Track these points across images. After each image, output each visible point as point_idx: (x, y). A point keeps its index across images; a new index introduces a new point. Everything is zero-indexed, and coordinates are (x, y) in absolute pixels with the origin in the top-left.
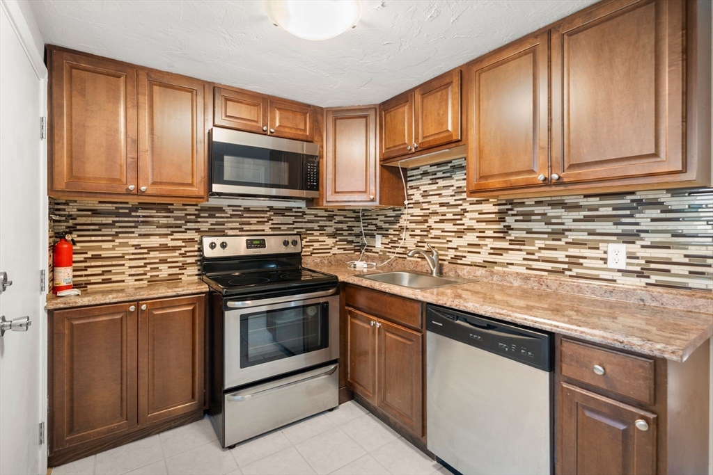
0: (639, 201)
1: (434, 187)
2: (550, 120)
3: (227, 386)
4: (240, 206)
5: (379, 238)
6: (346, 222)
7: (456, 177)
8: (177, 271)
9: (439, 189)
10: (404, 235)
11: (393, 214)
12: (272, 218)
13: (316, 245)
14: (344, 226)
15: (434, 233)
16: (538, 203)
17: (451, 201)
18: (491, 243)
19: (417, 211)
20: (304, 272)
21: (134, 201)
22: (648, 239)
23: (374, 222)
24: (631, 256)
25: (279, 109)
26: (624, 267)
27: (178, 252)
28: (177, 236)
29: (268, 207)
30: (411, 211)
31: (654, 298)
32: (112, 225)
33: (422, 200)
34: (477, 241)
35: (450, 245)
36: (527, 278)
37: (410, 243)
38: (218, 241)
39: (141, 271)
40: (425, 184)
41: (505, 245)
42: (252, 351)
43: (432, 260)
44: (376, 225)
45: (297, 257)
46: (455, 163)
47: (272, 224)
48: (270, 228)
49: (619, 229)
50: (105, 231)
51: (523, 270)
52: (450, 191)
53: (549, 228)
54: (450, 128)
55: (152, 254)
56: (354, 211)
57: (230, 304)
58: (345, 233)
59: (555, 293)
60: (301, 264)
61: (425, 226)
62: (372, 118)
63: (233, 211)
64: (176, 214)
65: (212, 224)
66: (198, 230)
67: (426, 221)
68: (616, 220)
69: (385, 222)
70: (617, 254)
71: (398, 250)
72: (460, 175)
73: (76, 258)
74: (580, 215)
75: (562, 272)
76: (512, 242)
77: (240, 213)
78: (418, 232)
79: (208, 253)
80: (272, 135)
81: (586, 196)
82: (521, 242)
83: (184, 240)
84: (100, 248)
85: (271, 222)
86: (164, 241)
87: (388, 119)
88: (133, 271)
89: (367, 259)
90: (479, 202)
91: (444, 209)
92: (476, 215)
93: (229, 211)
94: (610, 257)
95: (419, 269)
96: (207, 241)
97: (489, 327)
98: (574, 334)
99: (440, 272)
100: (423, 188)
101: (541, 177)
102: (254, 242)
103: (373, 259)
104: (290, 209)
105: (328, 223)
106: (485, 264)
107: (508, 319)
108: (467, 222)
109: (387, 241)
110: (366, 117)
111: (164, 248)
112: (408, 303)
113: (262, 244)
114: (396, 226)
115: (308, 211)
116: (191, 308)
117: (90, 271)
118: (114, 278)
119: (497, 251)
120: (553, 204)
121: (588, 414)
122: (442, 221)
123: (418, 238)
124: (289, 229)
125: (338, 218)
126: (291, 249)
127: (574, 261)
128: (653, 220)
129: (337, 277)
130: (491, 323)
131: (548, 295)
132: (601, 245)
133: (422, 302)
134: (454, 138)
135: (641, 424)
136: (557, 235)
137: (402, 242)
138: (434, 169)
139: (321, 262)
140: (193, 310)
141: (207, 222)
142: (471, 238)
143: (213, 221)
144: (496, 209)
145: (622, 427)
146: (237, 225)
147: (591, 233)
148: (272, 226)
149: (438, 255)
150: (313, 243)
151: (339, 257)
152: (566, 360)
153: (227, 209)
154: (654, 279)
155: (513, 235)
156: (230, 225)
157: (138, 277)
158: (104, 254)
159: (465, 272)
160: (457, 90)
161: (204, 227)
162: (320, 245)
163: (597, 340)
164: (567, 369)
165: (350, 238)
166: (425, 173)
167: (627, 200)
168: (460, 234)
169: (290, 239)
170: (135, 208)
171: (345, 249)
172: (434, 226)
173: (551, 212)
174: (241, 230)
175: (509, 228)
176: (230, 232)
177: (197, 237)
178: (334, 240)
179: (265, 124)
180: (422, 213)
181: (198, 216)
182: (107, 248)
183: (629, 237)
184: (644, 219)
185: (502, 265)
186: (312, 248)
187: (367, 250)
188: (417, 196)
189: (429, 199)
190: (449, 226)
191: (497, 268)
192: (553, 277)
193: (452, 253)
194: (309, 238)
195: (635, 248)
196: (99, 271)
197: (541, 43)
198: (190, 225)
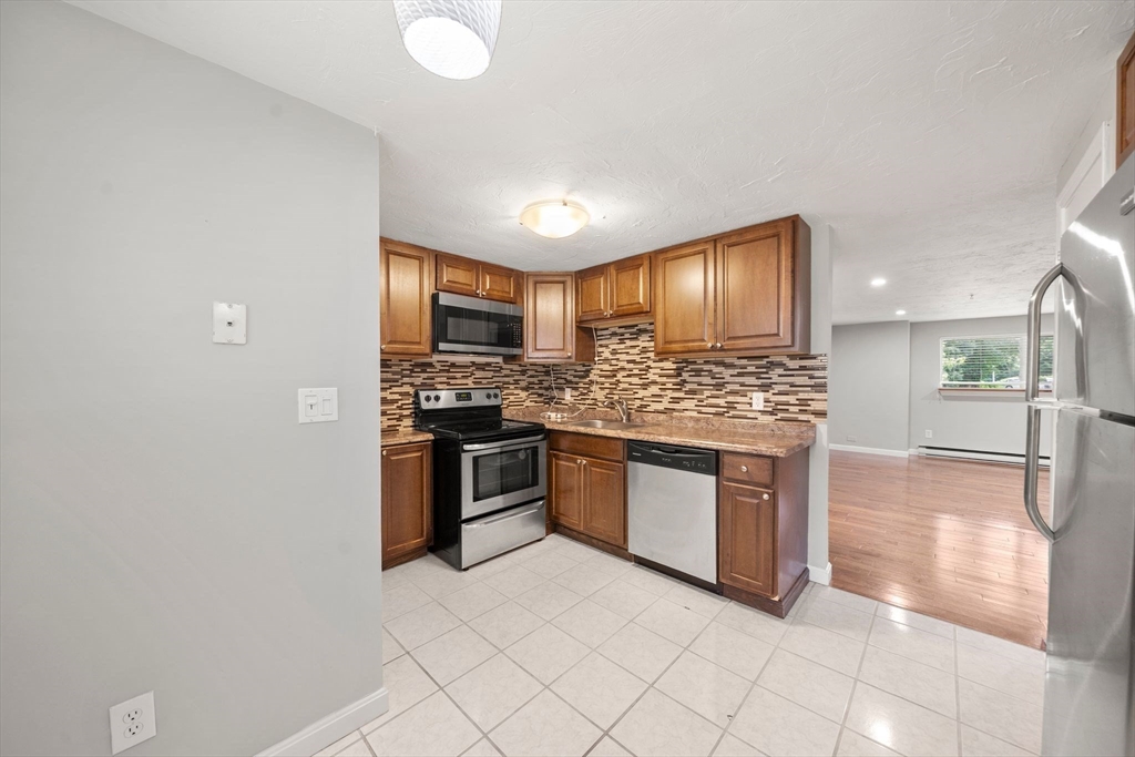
0: (771, 363)
1: (622, 346)
2: (716, 304)
3: (463, 517)
4: (447, 362)
5: (568, 391)
6: (537, 376)
7: (641, 339)
8: (394, 422)
9: (627, 347)
10: (594, 388)
11: (584, 369)
12: (474, 372)
13: (512, 398)
14: (535, 380)
15: (622, 386)
16: (706, 362)
17: (638, 359)
18: (670, 394)
19: (606, 367)
20: (503, 422)
22: (777, 388)
23: (563, 376)
24: (767, 401)
25: (489, 274)
26: (762, 409)
27: (396, 405)
28: (395, 390)
29: (471, 362)
30: (600, 367)
31: (779, 429)
33: (611, 357)
34: (659, 392)
35: (636, 396)
36: (698, 420)
37: (600, 395)
38: (432, 394)
40: (614, 344)
41: (682, 395)
42: (482, 488)
43: (623, 409)
44: (565, 379)
45: (497, 409)
46: (641, 327)
47: (475, 378)
48: (474, 382)
49: (759, 382)
51: (695, 414)
52: (636, 351)
53: (714, 382)
54: (641, 301)
56: (544, 366)
57: (466, 447)
58: (536, 387)
59: (718, 430)
60: (500, 415)
61: (614, 380)
62: (569, 284)
63: (442, 366)
64: (394, 369)
65: (424, 379)
66: (412, 385)
67: (615, 376)
68: (757, 375)
69: (575, 376)
70: (758, 400)
71: (588, 402)
72: (645, 337)
74: (735, 371)
75: (722, 414)
76: (687, 393)
77: (447, 368)
78: (607, 385)
80: (483, 298)
81: (739, 358)
82: (693, 392)
83: (400, 394)
85: (473, 376)
87: (584, 286)
89: (557, 410)
90: (661, 361)
91: (631, 366)
92: (658, 371)
93: (439, 366)
94: (754, 402)
95: (609, 417)
96: (423, 394)
97: (677, 452)
98: (730, 449)
99: (629, 419)
100: (612, 347)
101: (710, 345)
102: (462, 396)
103: (563, 411)
104: (489, 364)
105: (522, 378)
106: (666, 411)
107: (689, 444)
108: (651, 376)
109: (577, 394)
110: (563, 283)
112: (612, 441)
113: (468, 397)
114: (587, 380)
115: (504, 366)
116: (419, 454)
119: (676, 400)
120: (717, 364)
121: (738, 498)
122: (629, 376)
123: (607, 391)
124: (489, 383)
125: (530, 373)
126: (493, 402)
127: (731, 406)
128: (780, 376)
129: (543, 425)
130: (678, 449)
131: (713, 432)
132: (748, 393)
133: (624, 439)
134: (645, 310)
135: (766, 496)
136: (719, 386)
137: (592, 394)
138: (622, 330)
139: (517, 414)
140: (422, 456)
141: (420, 377)
142: (654, 389)
143: (425, 375)
144: (674, 366)
145: (756, 501)
146: (445, 380)
147: (742, 385)
148: (475, 380)
149: (627, 405)
150: (510, 397)
151: (531, 409)
152: (726, 467)
153: (437, 364)
154: (780, 415)
155: (688, 387)
156: (439, 380)
159: (649, 418)
160: (647, 271)
161: (418, 381)
162: (515, 398)
163: (743, 451)
164: (726, 472)
165: (540, 392)
166: (614, 334)
167: (764, 362)
168: (645, 386)
169: (492, 392)
171: (536, 402)
172: (622, 380)
173: (716, 369)
174: (448, 384)
175: (685, 381)
176: (439, 386)
177: (412, 391)
178: (527, 393)
179: (478, 288)
180: (611, 368)
181: (412, 371)
183: (765, 388)
184: (775, 375)
185: (678, 411)
186: (509, 400)
187: (556, 403)
188: (606, 354)
189: (618, 356)
190: (635, 380)
191: (675, 414)
192: (717, 418)
193: (638, 403)
194: (506, 392)
195: (769, 395)
197: (710, 247)
198: (406, 380)
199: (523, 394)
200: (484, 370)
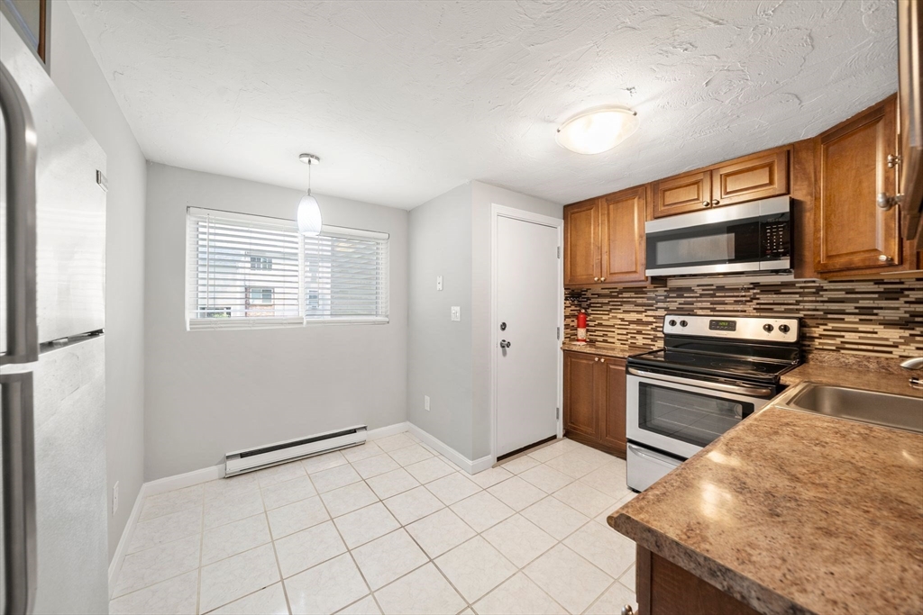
4: (712, 285)
8: (649, 342)
12: (758, 296)
13: (850, 337)
21: (620, 286)
27: (650, 327)
28: (650, 313)
29: (752, 284)
32: (608, 304)
38: (678, 319)
39: (624, 338)
47: (758, 304)
48: (754, 309)
50: (605, 308)
55: (632, 326)
63: (703, 290)
64: (649, 295)
65: (680, 304)
66: (666, 309)
73: (591, 324)
77: (712, 292)
79: (669, 329)
83: (655, 317)
84: (601, 319)
85: (755, 301)
86: (639, 316)
88: (620, 337)
93: (699, 291)
96: (669, 319)
102: (721, 324)
104: (788, 284)
105: (885, 303)
111: (639, 322)
113: (731, 326)
115: (828, 286)
117: (597, 333)
118: (610, 340)
124: (789, 311)
141: (676, 302)
143: (682, 300)
146: (708, 305)
148: (758, 306)
150: (843, 334)
153: (696, 289)
156: (699, 305)
157: (623, 342)
158: (604, 323)
161: (673, 306)
162: (860, 338)
170: (621, 292)
174: (713, 310)
176: (700, 312)
178: (907, 333)
181: (666, 297)
182: (606, 319)
186: (838, 341)
196: (601, 333)
198: (660, 305)
199: (894, 334)
200: (778, 292)
